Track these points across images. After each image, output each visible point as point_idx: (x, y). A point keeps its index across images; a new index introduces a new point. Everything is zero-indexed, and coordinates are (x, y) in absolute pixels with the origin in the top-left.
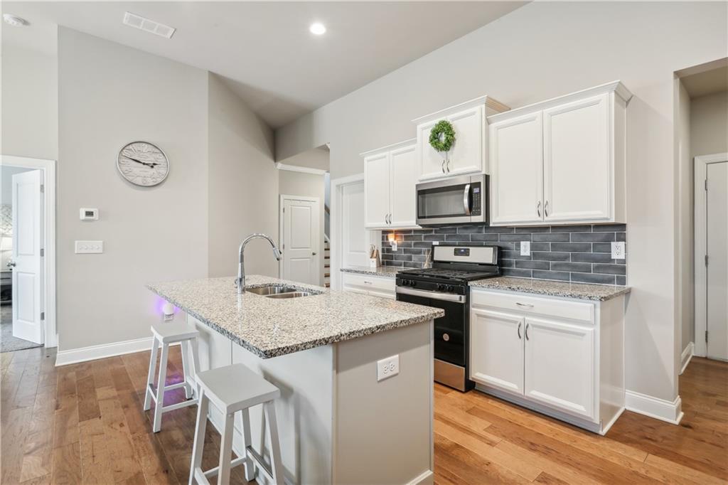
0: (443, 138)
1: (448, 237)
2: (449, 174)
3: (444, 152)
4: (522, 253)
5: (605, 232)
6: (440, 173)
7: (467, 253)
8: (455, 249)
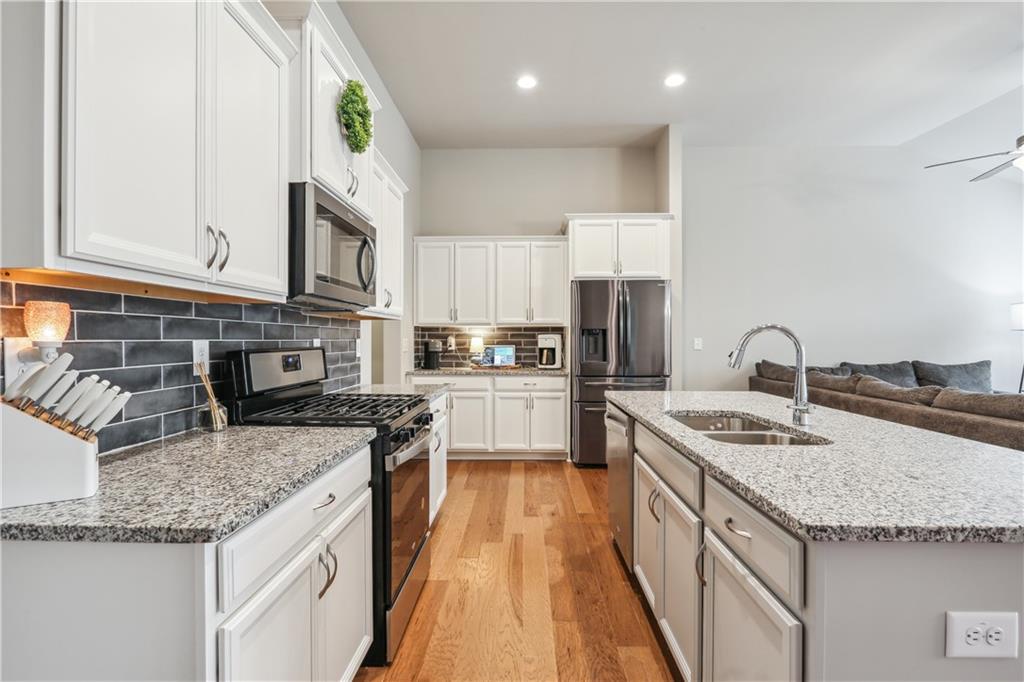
1: (227, 327)
2: (351, 199)
6: (344, 189)
7: (296, 363)
8: (283, 358)
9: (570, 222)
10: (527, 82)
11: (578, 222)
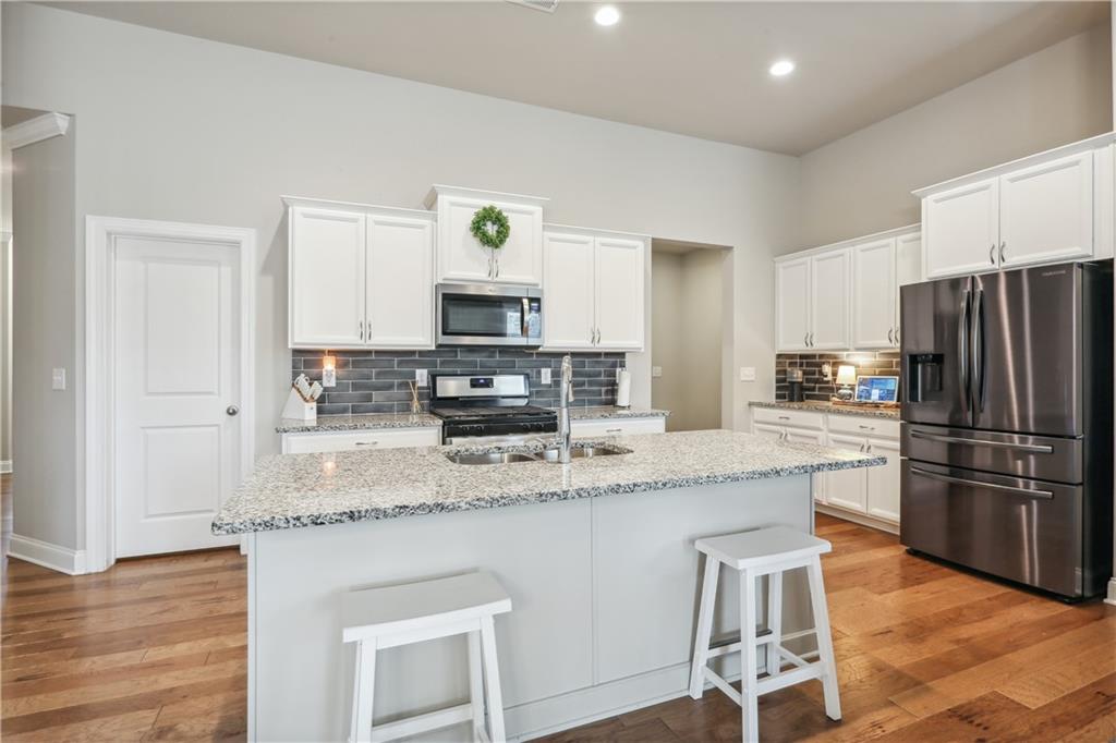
0: (490, 229)
1: (442, 363)
2: (496, 279)
3: (488, 249)
4: (543, 382)
5: (612, 360)
6: (483, 276)
7: (488, 384)
8: (472, 380)
9: (923, 200)
10: (782, 68)
11: (931, 198)
